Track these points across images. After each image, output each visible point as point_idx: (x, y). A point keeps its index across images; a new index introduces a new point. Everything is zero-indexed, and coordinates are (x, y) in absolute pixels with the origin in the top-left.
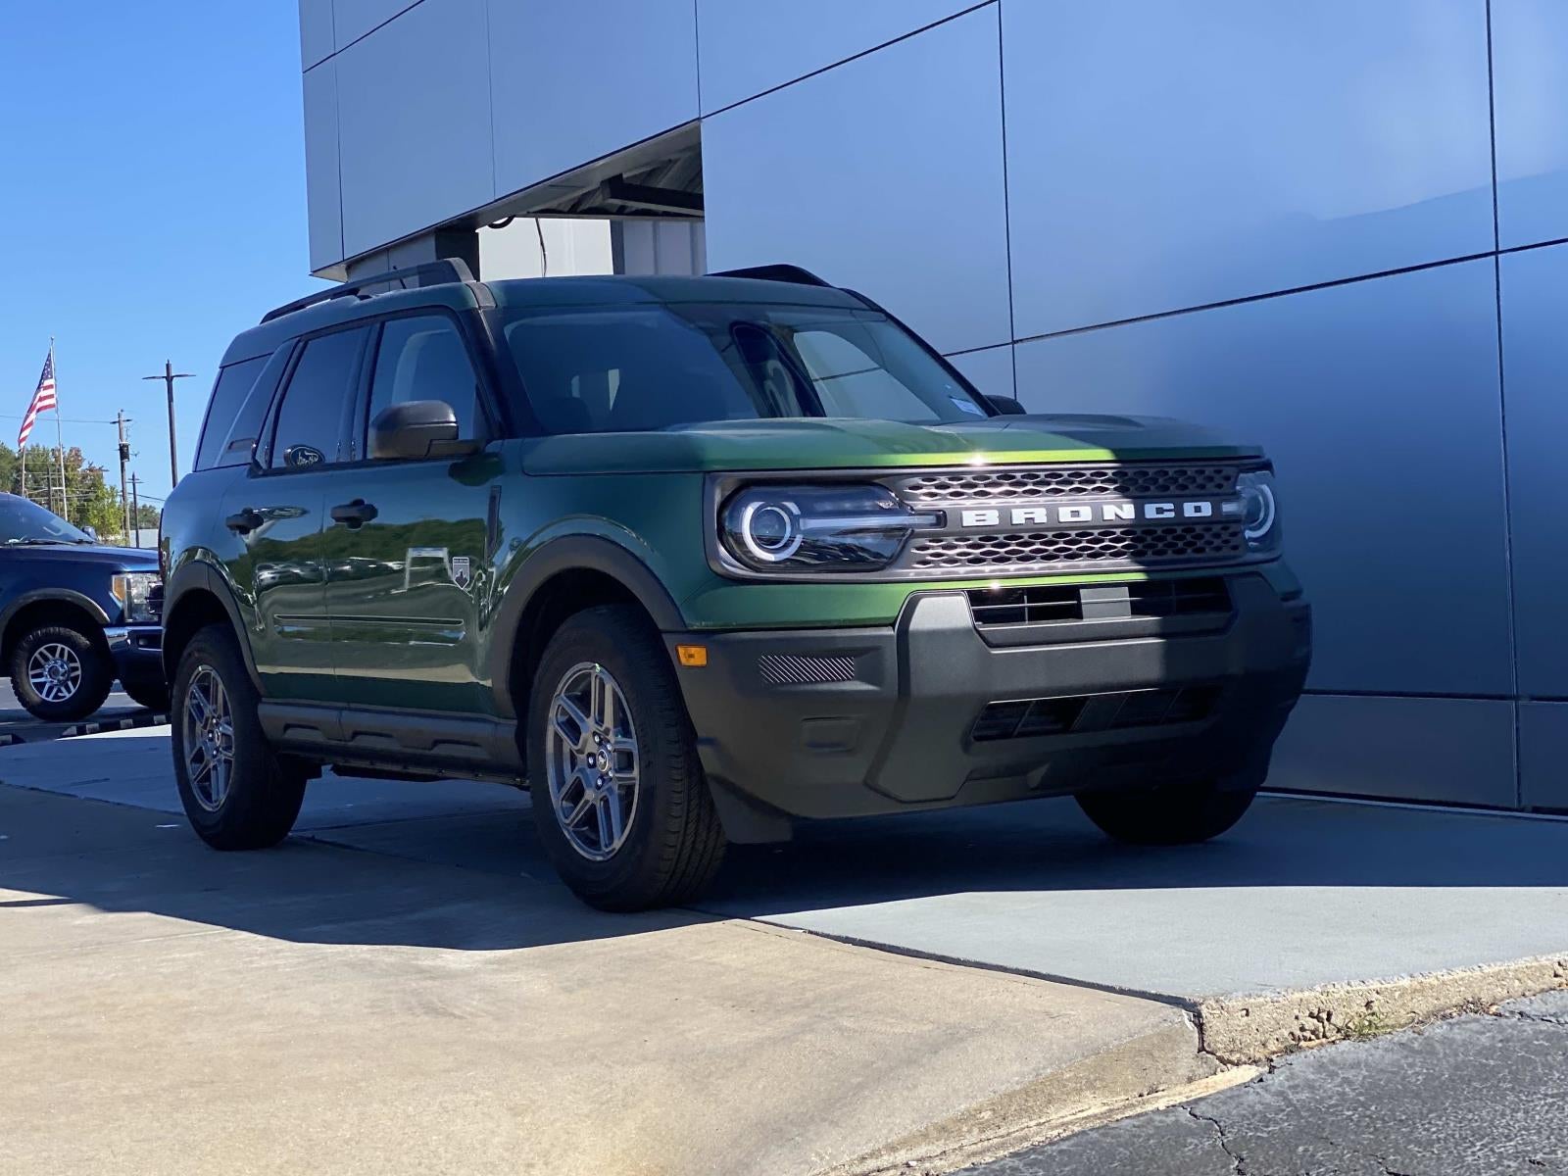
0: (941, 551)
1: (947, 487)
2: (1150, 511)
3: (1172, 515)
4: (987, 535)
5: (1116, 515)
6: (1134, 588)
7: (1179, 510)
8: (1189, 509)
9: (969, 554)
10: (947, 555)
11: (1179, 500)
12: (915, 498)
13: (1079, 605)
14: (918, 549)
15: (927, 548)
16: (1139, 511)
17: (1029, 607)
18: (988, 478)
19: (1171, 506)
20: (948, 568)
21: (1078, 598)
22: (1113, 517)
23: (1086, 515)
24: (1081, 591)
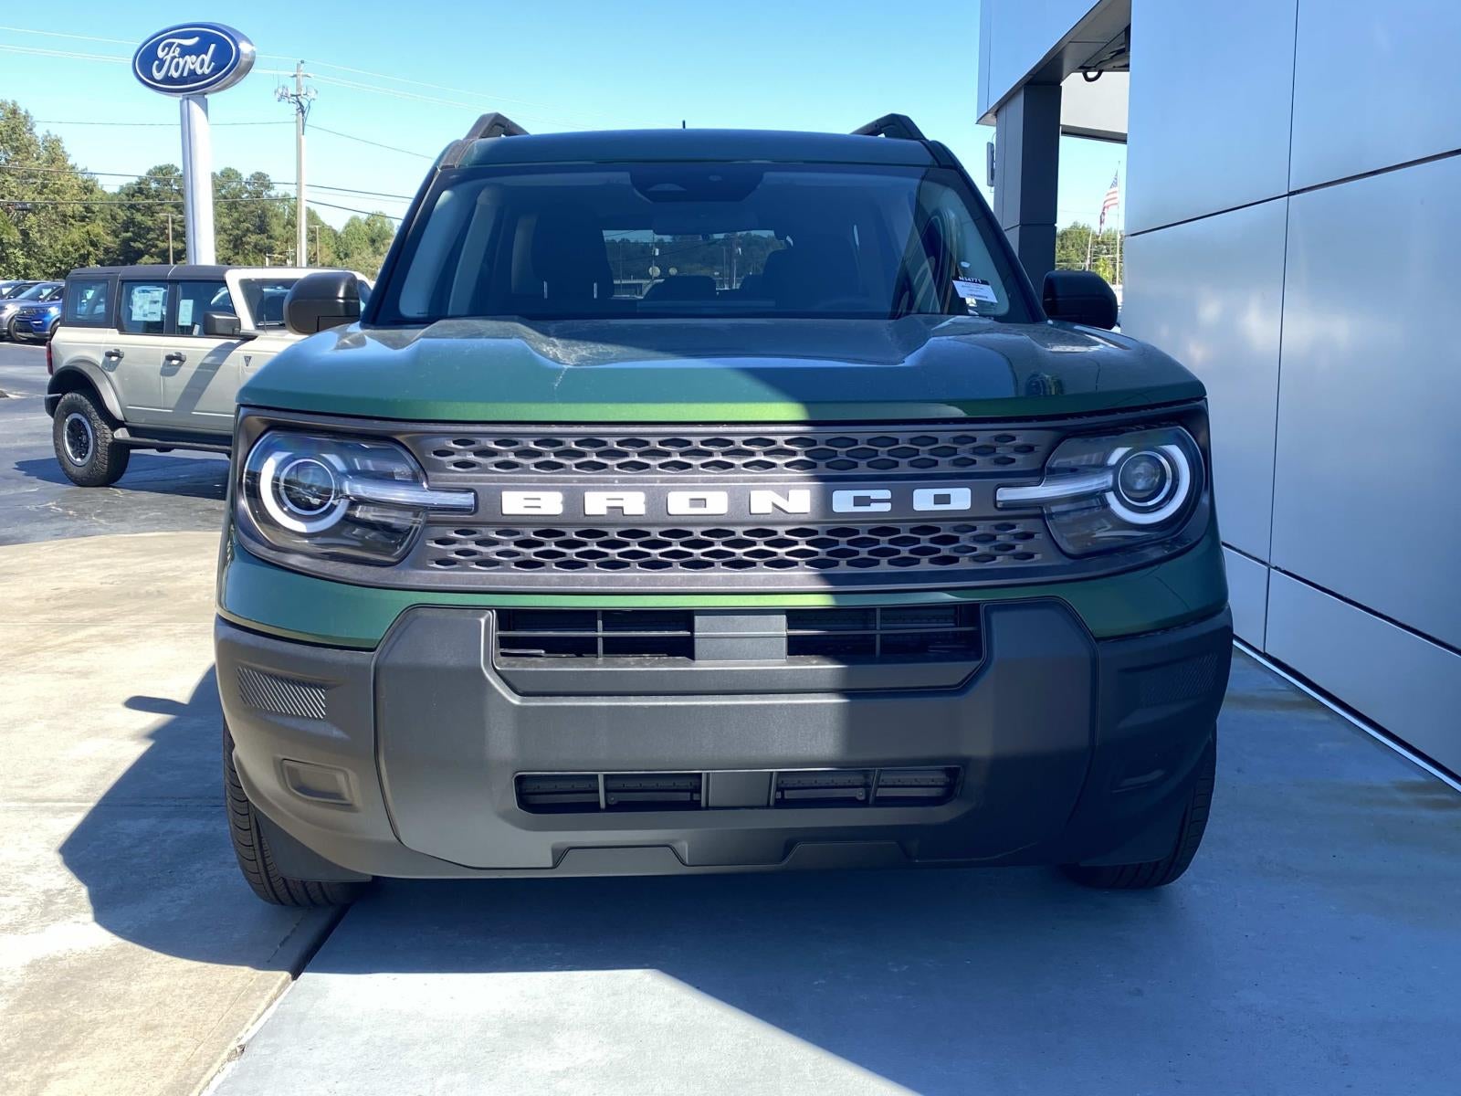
0: (473, 546)
1: (493, 453)
2: (843, 501)
3: (887, 507)
4: (549, 529)
5: (774, 505)
6: (796, 617)
7: (902, 500)
8: (924, 500)
9: (517, 554)
10: (481, 553)
11: (904, 485)
12: (441, 468)
13: (691, 640)
14: (438, 542)
15: (453, 541)
16: (825, 501)
17: (605, 639)
18: (560, 443)
19: (887, 494)
20: (485, 572)
21: (691, 628)
22: (769, 509)
23: (718, 504)
24: (696, 617)
